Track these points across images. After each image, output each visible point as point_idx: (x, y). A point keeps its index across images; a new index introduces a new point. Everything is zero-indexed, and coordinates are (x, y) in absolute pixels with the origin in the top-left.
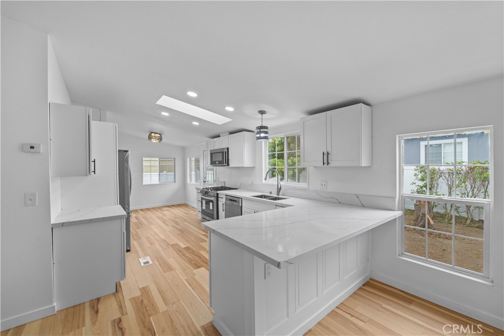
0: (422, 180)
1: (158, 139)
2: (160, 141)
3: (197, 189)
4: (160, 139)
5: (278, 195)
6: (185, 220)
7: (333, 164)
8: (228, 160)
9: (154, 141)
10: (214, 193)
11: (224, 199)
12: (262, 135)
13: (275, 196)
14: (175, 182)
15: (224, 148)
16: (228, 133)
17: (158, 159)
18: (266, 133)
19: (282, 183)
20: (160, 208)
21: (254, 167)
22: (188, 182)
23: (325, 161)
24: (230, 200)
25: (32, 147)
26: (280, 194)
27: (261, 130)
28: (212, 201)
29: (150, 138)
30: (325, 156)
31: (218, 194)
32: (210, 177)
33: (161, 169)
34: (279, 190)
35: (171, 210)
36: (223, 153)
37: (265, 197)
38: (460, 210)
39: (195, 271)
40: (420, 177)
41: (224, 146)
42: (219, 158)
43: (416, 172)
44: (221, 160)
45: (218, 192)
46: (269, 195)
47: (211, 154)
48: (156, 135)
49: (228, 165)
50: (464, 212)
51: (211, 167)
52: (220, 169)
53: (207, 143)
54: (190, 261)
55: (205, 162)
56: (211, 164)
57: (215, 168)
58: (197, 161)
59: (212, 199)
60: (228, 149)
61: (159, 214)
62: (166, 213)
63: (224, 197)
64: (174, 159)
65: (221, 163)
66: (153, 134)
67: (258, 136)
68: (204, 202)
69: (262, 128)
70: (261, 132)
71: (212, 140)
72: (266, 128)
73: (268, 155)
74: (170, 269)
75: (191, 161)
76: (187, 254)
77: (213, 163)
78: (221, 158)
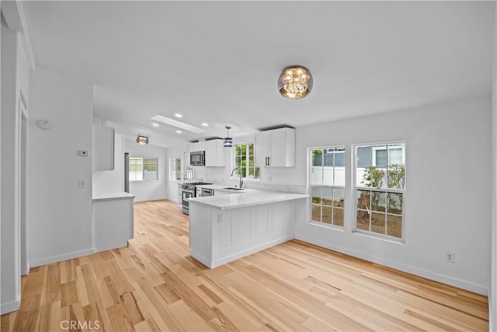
0: (369, 179)
1: (145, 142)
2: (146, 144)
3: (179, 185)
4: (147, 142)
5: (241, 187)
6: (168, 210)
7: (272, 165)
8: (204, 161)
9: (141, 143)
10: (192, 187)
11: (201, 191)
12: (228, 144)
13: (239, 188)
14: (157, 179)
15: (201, 152)
16: (205, 140)
17: (142, 159)
18: (231, 142)
19: (244, 179)
20: (144, 202)
21: (225, 167)
22: (170, 180)
23: (267, 163)
24: (205, 192)
25: (84, 153)
26: (242, 186)
27: (227, 141)
28: (191, 193)
29: (138, 141)
30: (267, 160)
31: (196, 188)
32: (190, 176)
33: (146, 168)
34: (242, 183)
35: (155, 203)
36: (200, 155)
37: (231, 189)
38: (396, 204)
39: (179, 237)
40: (367, 177)
41: (202, 150)
42: (197, 159)
43: (365, 173)
44: (199, 160)
45: (196, 186)
46: (234, 187)
47: (191, 156)
48: (143, 138)
49: (204, 165)
50: (399, 205)
51: (191, 166)
52: (198, 168)
53: (188, 146)
54: (175, 233)
55: (186, 162)
56: (191, 164)
57: (194, 167)
58: (179, 161)
59: (191, 191)
60: (204, 152)
61: (144, 206)
62: (150, 205)
63: (201, 190)
64: (157, 158)
65: (199, 163)
66: (140, 138)
67: (225, 144)
68: (184, 195)
69: (228, 139)
70: (227, 142)
71: (192, 143)
72: (231, 139)
73: (235, 157)
74: (161, 236)
75: (172, 160)
76: (172, 230)
77: (192, 163)
78: (199, 159)
